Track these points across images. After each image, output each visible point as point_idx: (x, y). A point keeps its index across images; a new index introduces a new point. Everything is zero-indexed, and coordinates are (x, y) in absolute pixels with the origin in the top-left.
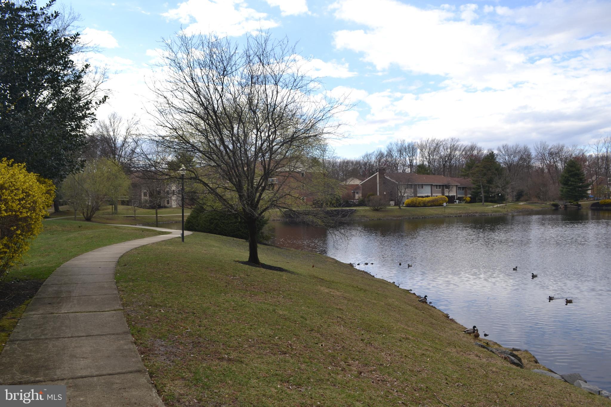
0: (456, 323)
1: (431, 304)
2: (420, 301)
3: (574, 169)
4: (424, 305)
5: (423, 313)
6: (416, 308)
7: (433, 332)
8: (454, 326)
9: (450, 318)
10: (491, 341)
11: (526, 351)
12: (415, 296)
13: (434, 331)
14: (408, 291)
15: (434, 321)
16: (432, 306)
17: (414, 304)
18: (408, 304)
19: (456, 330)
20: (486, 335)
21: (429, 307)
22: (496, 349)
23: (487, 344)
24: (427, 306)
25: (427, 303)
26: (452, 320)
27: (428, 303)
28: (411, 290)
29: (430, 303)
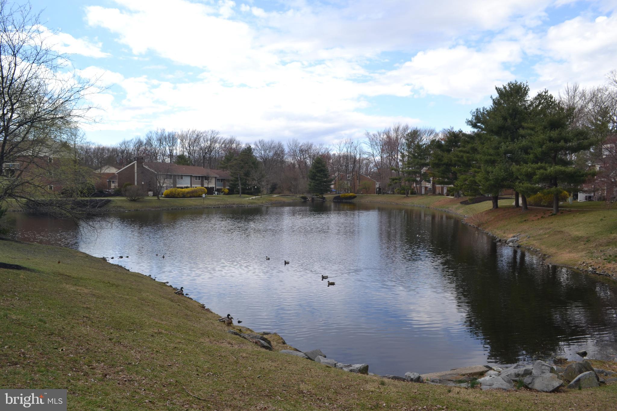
0: (212, 312)
1: (187, 296)
2: (176, 293)
3: (320, 166)
4: (180, 297)
5: (179, 305)
6: (172, 301)
7: (187, 324)
8: (209, 316)
9: (206, 308)
10: (244, 327)
11: (275, 334)
12: (171, 289)
13: (189, 323)
14: (165, 283)
15: (189, 313)
16: (189, 298)
17: (170, 297)
18: (163, 297)
19: (211, 319)
20: (239, 322)
21: (186, 299)
22: (248, 335)
23: (240, 330)
24: (183, 298)
25: (183, 294)
26: (208, 310)
27: (185, 295)
28: (168, 283)
29: (187, 294)
